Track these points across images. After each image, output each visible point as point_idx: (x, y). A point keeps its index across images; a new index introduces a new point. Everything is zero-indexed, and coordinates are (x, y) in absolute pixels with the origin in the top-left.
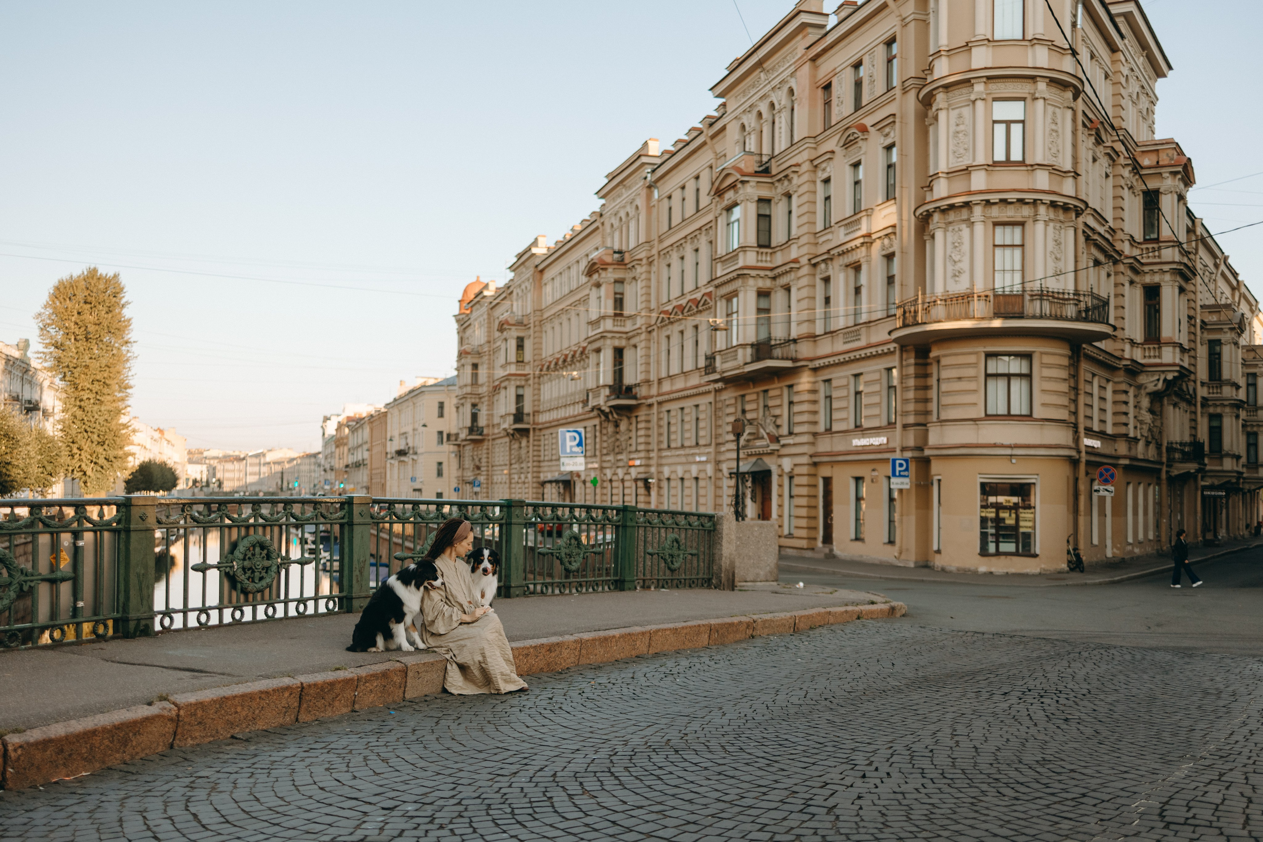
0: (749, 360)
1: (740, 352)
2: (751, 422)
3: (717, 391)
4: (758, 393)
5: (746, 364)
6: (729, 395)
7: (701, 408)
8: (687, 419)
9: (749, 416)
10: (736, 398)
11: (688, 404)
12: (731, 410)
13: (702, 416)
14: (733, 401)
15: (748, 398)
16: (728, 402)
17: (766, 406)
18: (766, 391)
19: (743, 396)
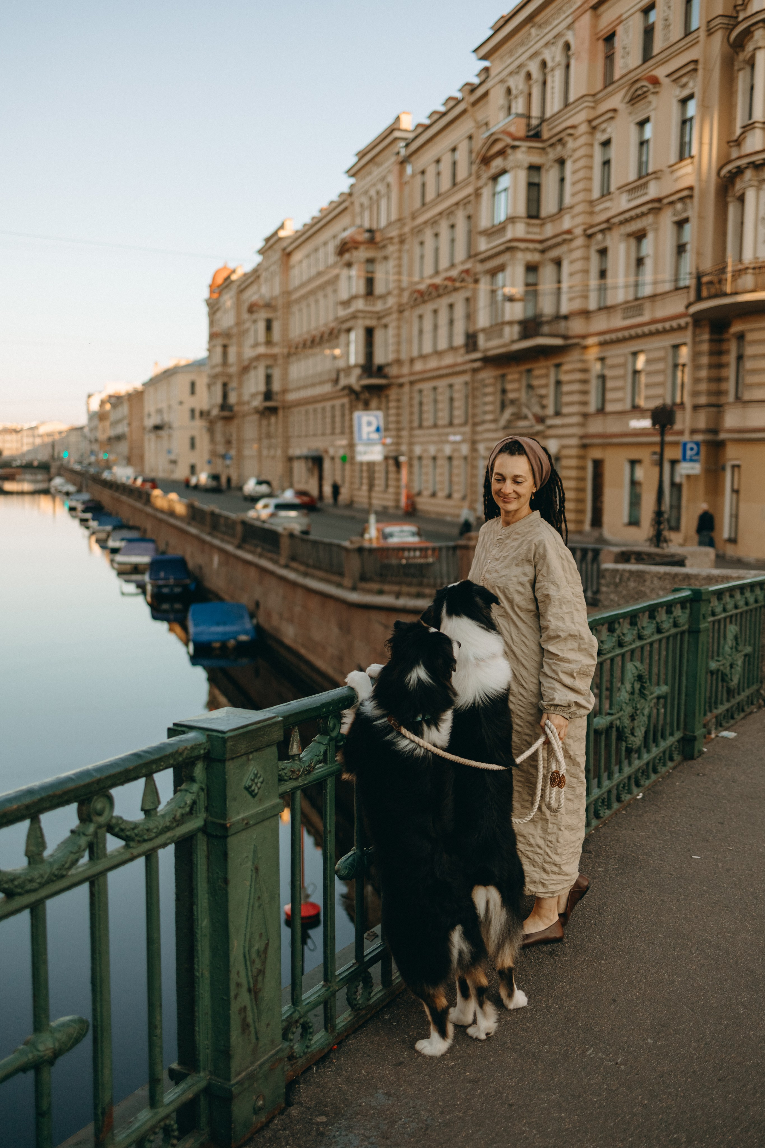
0: (516, 337)
1: (507, 330)
2: (513, 402)
3: (475, 371)
4: (520, 373)
5: (513, 342)
6: (488, 375)
7: (456, 387)
8: (440, 398)
9: (511, 396)
10: (496, 378)
11: (442, 384)
12: (489, 390)
13: (456, 396)
14: (491, 381)
15: (510, 377)
16: (487, 381)
17: (530, 387)
18: (529, 371)
19: (503, 376)
